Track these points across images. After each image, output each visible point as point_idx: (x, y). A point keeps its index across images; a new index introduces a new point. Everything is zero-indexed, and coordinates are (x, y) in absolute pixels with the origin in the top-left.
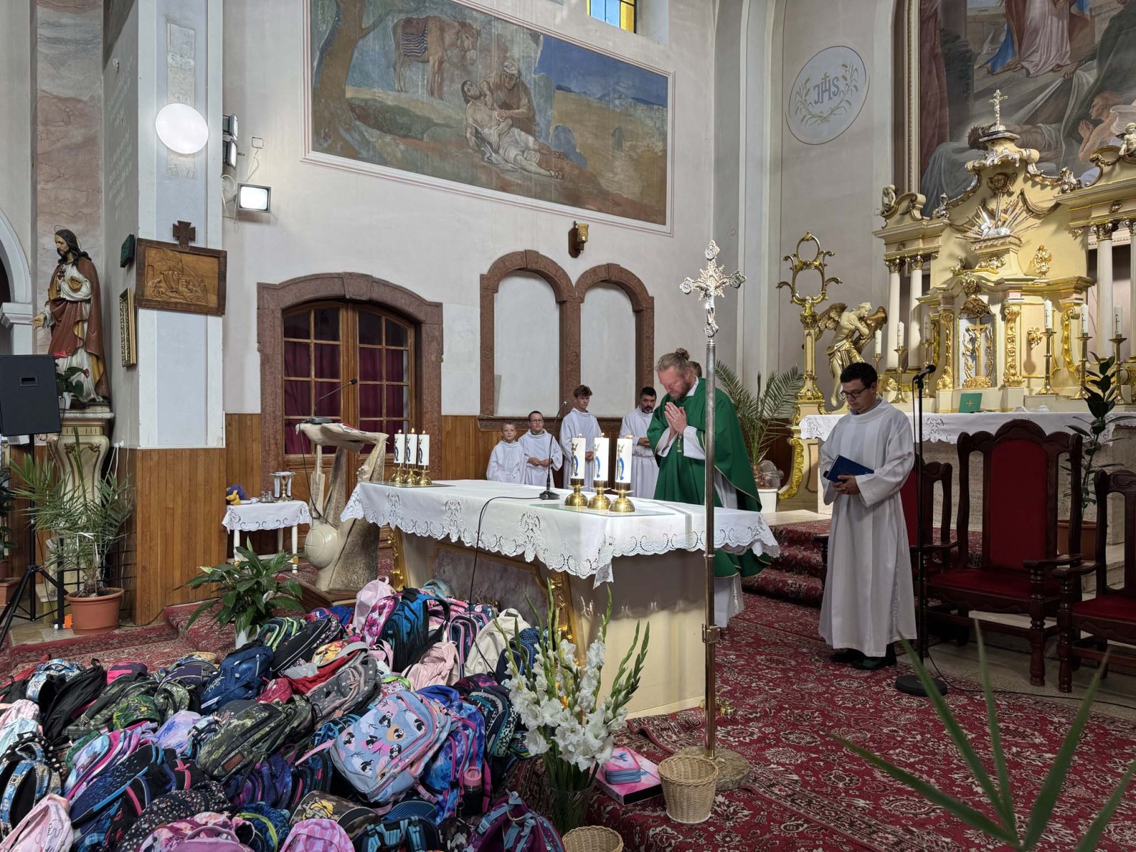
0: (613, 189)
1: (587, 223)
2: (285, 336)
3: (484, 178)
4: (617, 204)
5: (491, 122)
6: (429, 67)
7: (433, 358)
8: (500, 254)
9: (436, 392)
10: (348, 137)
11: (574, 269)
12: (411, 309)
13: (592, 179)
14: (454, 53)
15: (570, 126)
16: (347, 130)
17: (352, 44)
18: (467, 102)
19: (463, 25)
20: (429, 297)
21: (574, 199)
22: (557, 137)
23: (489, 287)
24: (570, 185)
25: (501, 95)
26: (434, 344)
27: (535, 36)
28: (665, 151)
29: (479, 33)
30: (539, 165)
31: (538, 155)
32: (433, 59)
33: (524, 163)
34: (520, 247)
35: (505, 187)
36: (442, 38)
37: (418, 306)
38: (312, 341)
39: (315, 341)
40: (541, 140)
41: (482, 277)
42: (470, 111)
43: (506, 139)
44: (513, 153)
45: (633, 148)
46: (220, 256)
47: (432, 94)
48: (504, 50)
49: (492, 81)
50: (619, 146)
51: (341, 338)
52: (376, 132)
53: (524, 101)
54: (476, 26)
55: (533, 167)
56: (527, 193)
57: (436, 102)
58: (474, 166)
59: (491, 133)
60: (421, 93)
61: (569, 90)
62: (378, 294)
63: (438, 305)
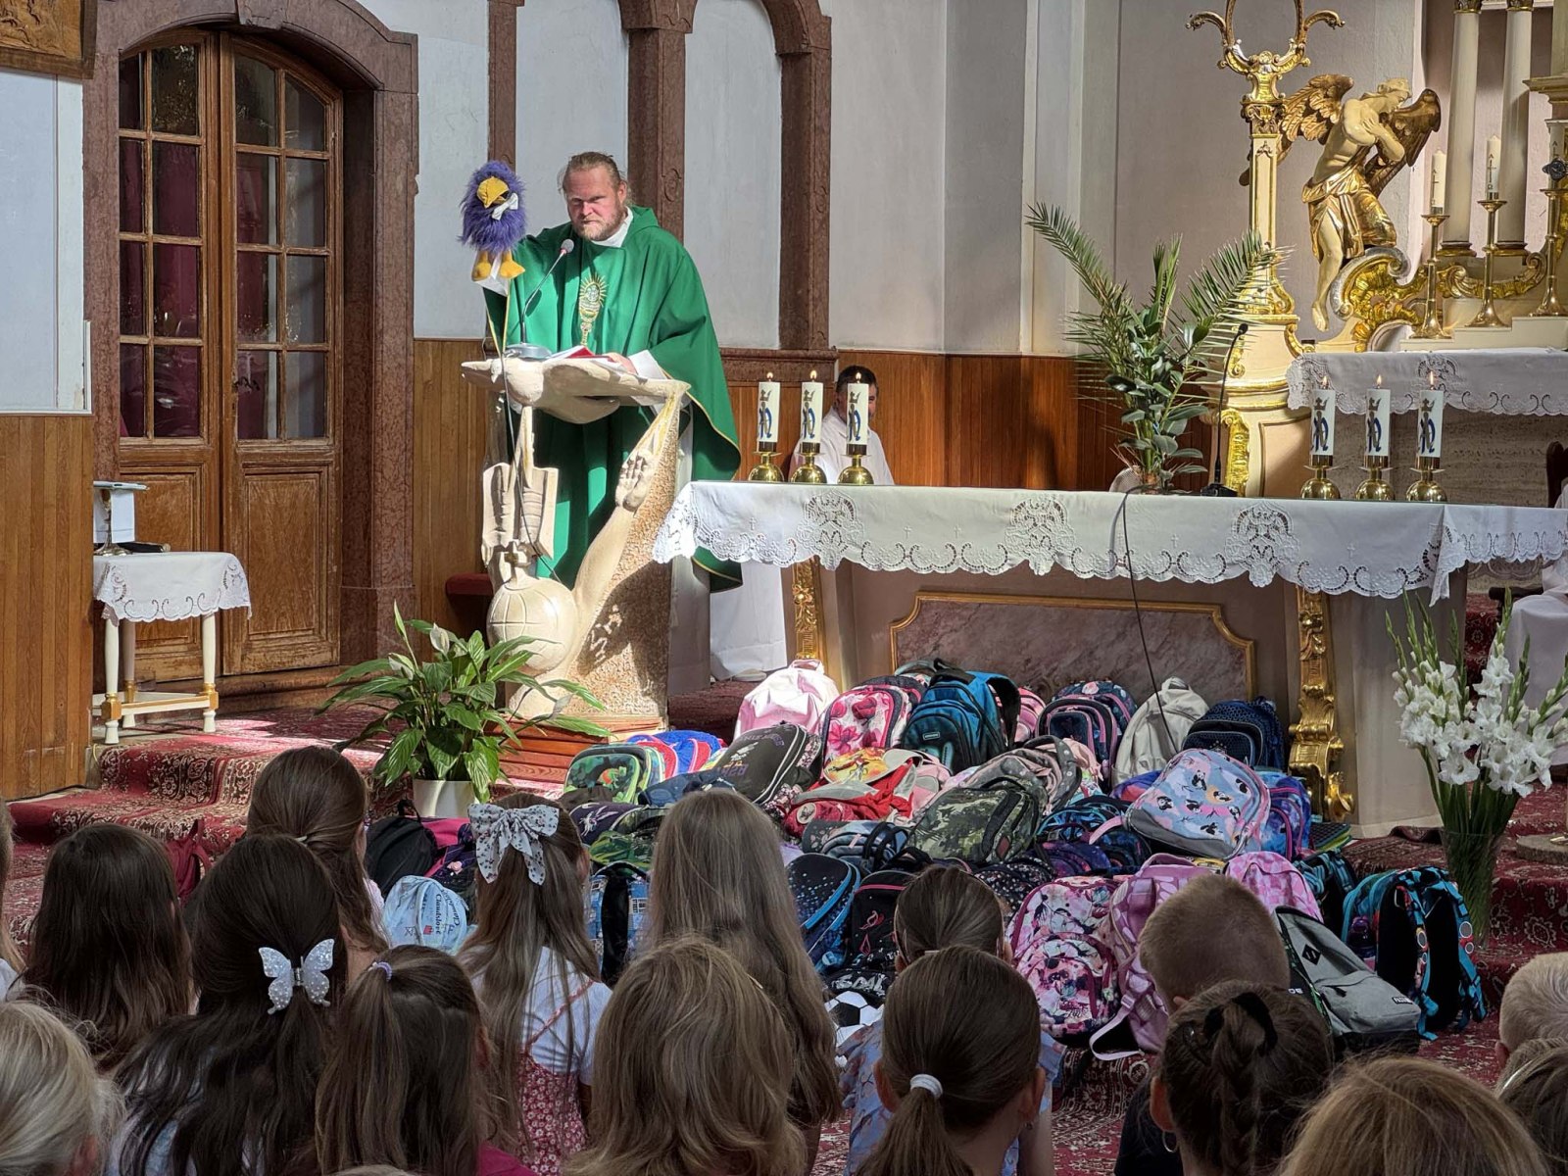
2: (122, 126)
7: (400, 187)
9: (402, 274)
12: (359, 52)
20: (393, 20)
26: (402, 145)
37: (373, 43)
38: (149, 135)
39: (154, 136)
51: (202, 129)
62: (296, 14)
63: (409, 42)
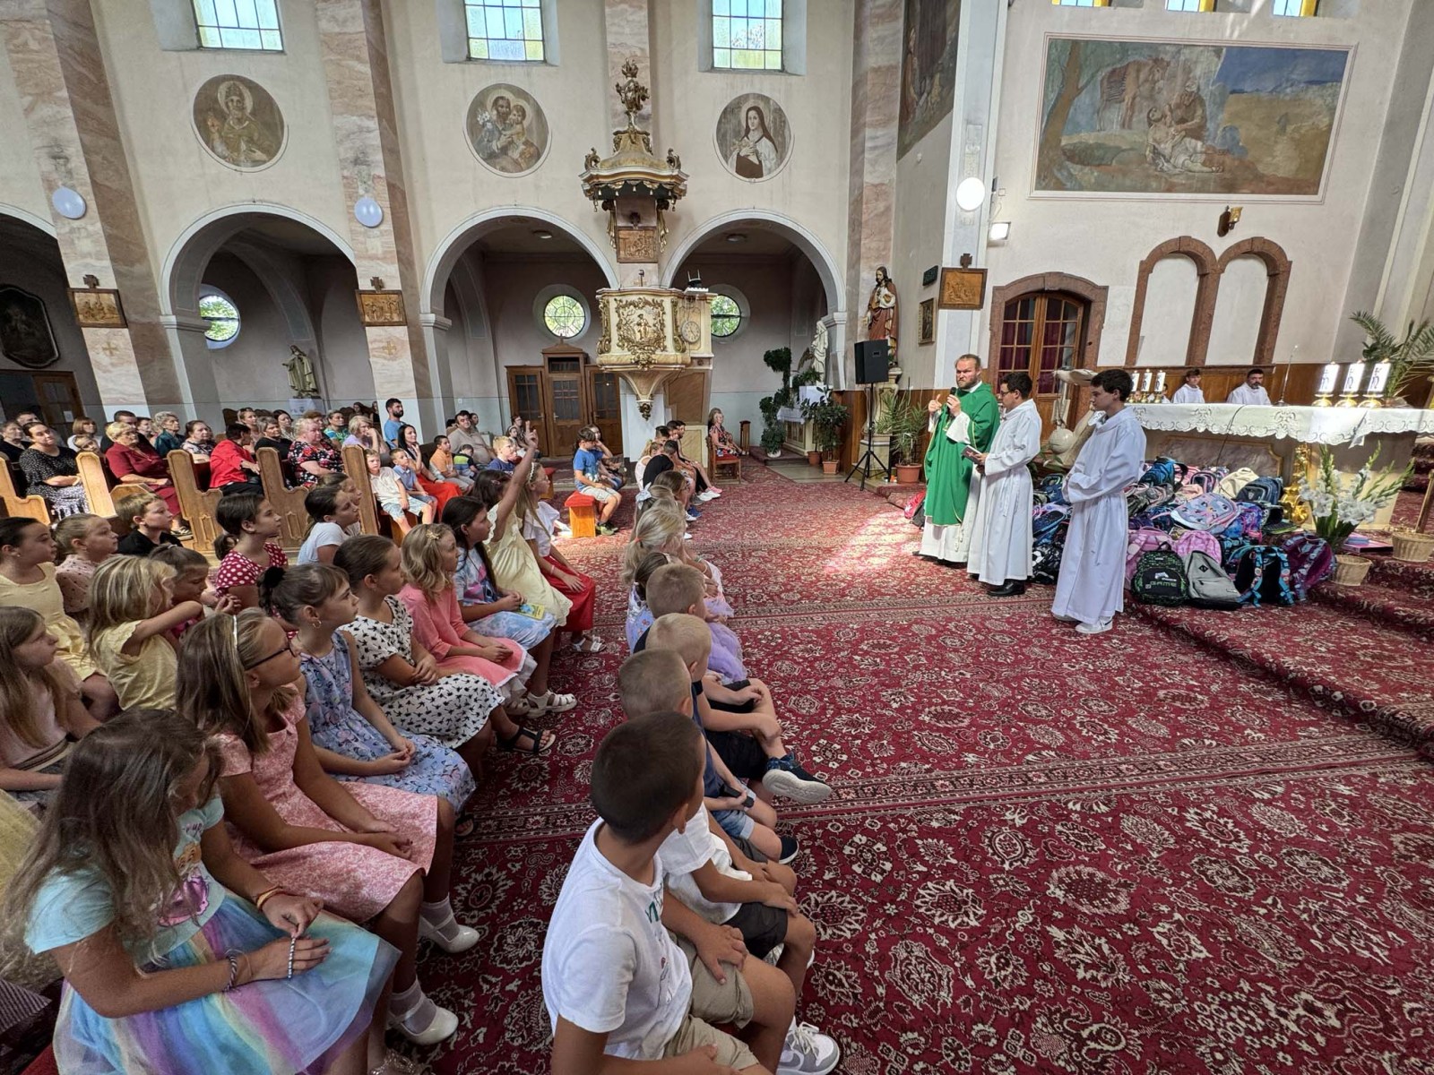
0: (1269, 171)
1: (1239, 206)
2: (1004, 320)
3: (1154, 185)
4: (1270, 184)
5: (1165, 137)
6: (1124, 106)
7: (1096, 326)
8: (1158, 243)
9: (1095, 350)
10: (1059, 175)
11: (1219, 246)
12: (1086, 293)
13: (1250, 167)
14: (1145, 89)
15: (1237, 124)
16: (1059, 170)
17: (1070, 102)
18: (1150, 125)
19: (1156, 61)
20: (1099, 283)
21: (1230, 187)
22: (1224, 137)
23: (1146, 269)
24: (1228, 176)
25: (1179, 113)
26: (1100, 315)
27: (1217, 51)
28: (1330, 126)
29: (1168, 64)
30: (1204, 164)
31: (1204, 156)
32: (1128, 98)
33: (1191, 166)
34: (1176, 235)
35: (1170, 188)
36: (1138, 77)
37: (1090, 289)
38: (1018, 321)
40: (1209, 143)
41: (1142, 263)
42: (1151, 133)
43: (1178, 149)
44: (1182, 159)
45: (1297, 130)
46: (983, 272)
47: (1123, 126)
48: (1188, 71)
49: (1173, 103)
50: (1283, 130)
51: (1035, 318)
52: (1079, 167)
53: (1199, 112)
54: (1167, 58)
55: (1198, 167)
56: (1189, 189)
57: (1126, 132)
58: (1148, 176)
59: (1166, 148)
60: (1116, 128)
61: (1242, 92)
62: (1064, 285)
63: (1106, 288)
